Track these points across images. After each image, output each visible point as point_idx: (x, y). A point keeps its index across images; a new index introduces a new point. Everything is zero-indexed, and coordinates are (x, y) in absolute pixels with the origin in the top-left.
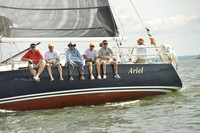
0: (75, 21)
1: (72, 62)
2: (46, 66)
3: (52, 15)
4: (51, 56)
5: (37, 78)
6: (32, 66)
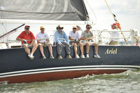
0: (52, 6)
1: (60, 43)
2: (39, 46)
4: (42, 36)
5: (31, 56)
6: (27, 45)
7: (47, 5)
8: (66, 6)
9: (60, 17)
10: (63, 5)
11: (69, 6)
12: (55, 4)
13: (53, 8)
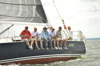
3: (15, 8)
7: (23, 12)
8: (34, 13)
9: (31, 20)
10: (32, 12)
11: (36, 13)
12: (27, 11)
13: (27, 14)
